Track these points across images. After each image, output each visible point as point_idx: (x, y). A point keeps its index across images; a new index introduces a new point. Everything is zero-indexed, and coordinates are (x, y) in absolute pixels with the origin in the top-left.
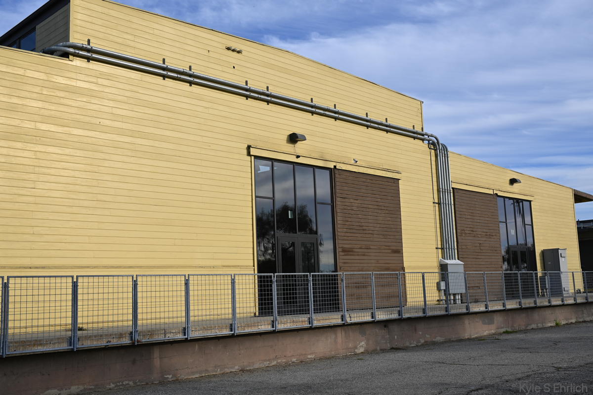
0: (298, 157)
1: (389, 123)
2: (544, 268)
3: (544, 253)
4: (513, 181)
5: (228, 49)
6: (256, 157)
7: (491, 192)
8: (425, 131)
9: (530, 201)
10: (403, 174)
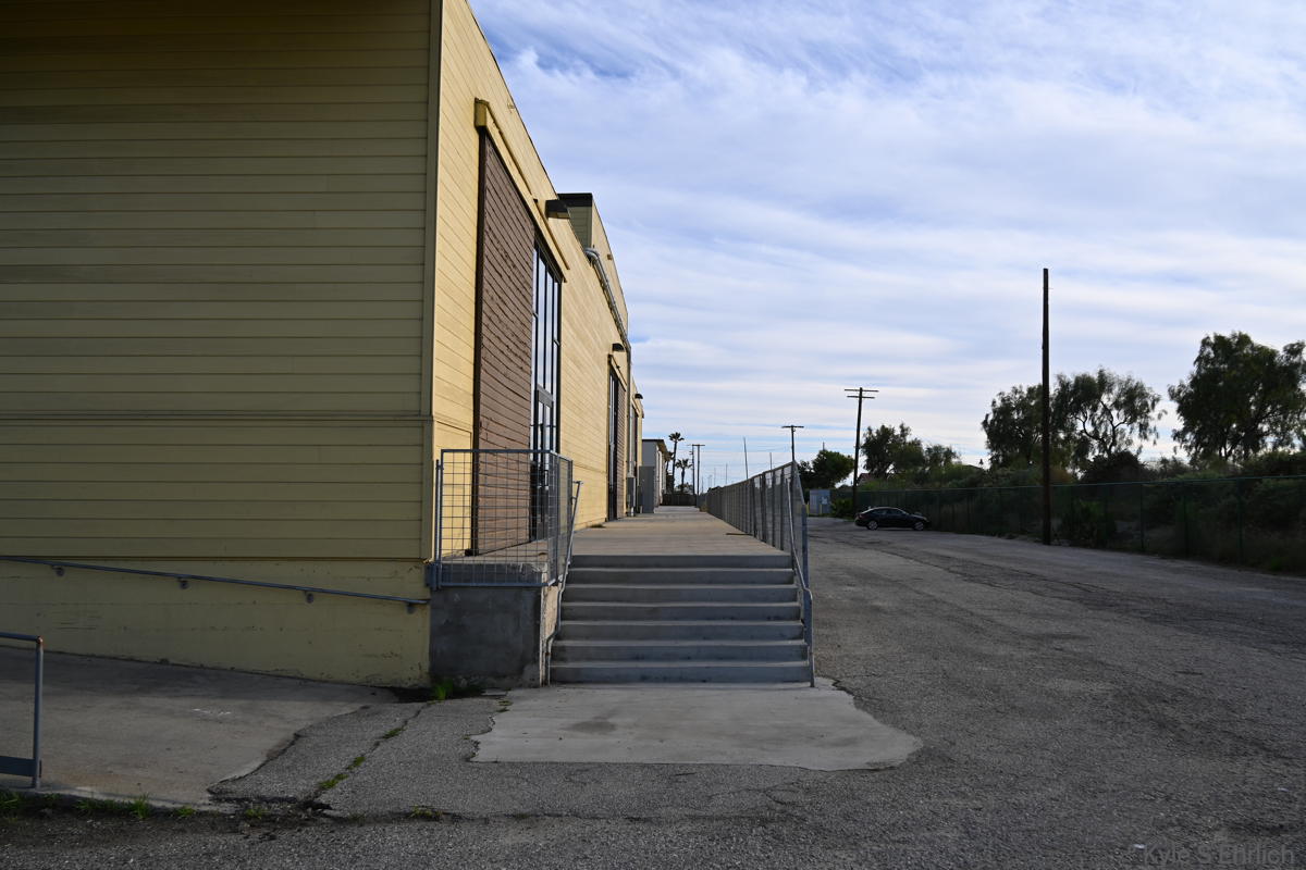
0: (618, 367)
5: (609, 256)
7: (635, 406)
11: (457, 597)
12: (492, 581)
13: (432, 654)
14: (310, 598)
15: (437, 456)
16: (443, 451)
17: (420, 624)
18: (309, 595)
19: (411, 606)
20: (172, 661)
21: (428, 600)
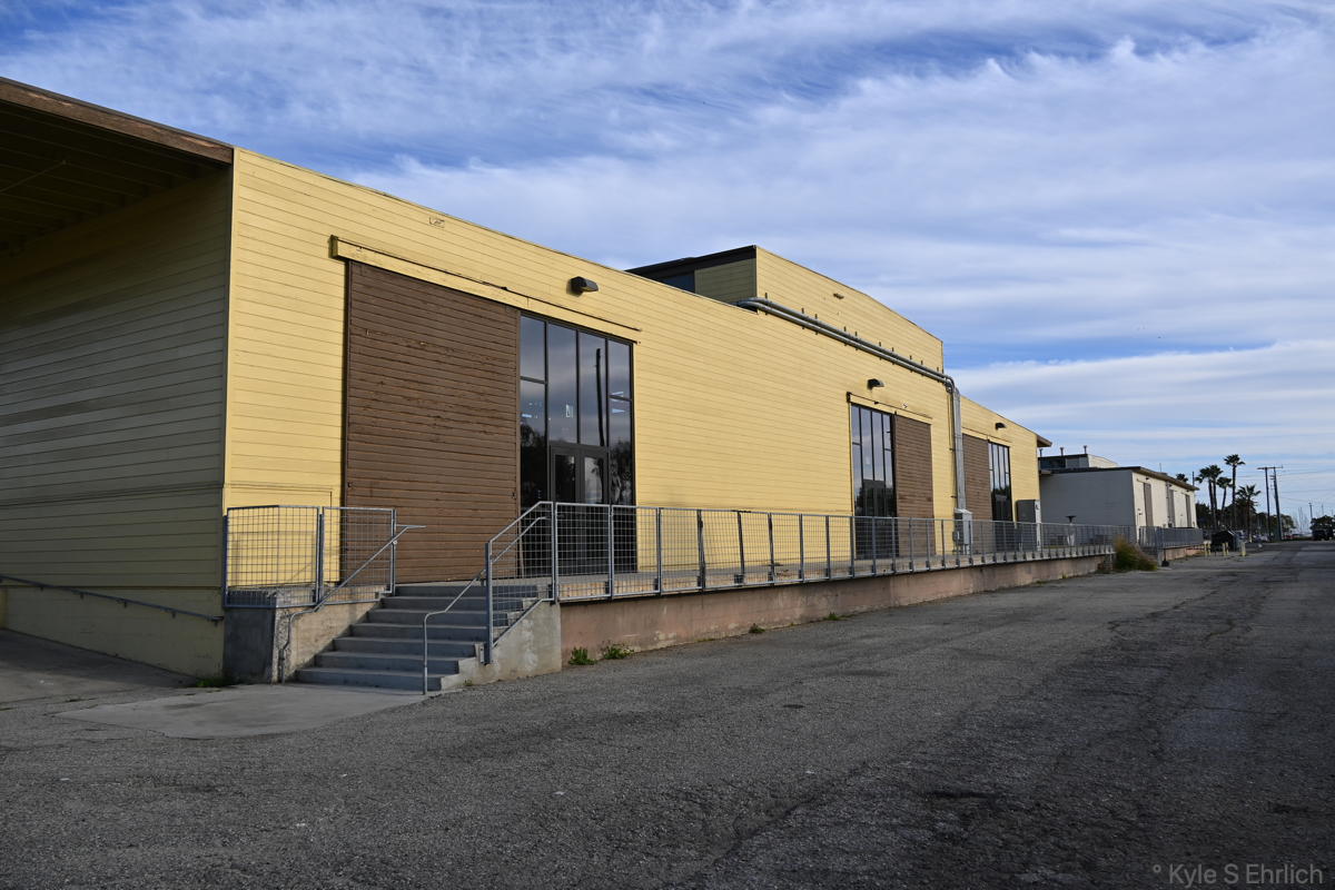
0: (876, 403)
1: (924, 366)
2: (1018, 519)
3: (1017, 503)
4: (999, 426)
5: (836, 295)
6: (853, 404)
7: (984, 437)
8: (946, 373)
9: (1008, 448)
10: (934, 420)
11: (236, 615)
12: (249, 603)
13: (225, 657)
14: (174, 616)
15: (225, 514)
16: (229, 509)
17: (218, 633)
18: (174, 613)
19: (216, 621)
20: (121, 656)
21: (222, 618)
